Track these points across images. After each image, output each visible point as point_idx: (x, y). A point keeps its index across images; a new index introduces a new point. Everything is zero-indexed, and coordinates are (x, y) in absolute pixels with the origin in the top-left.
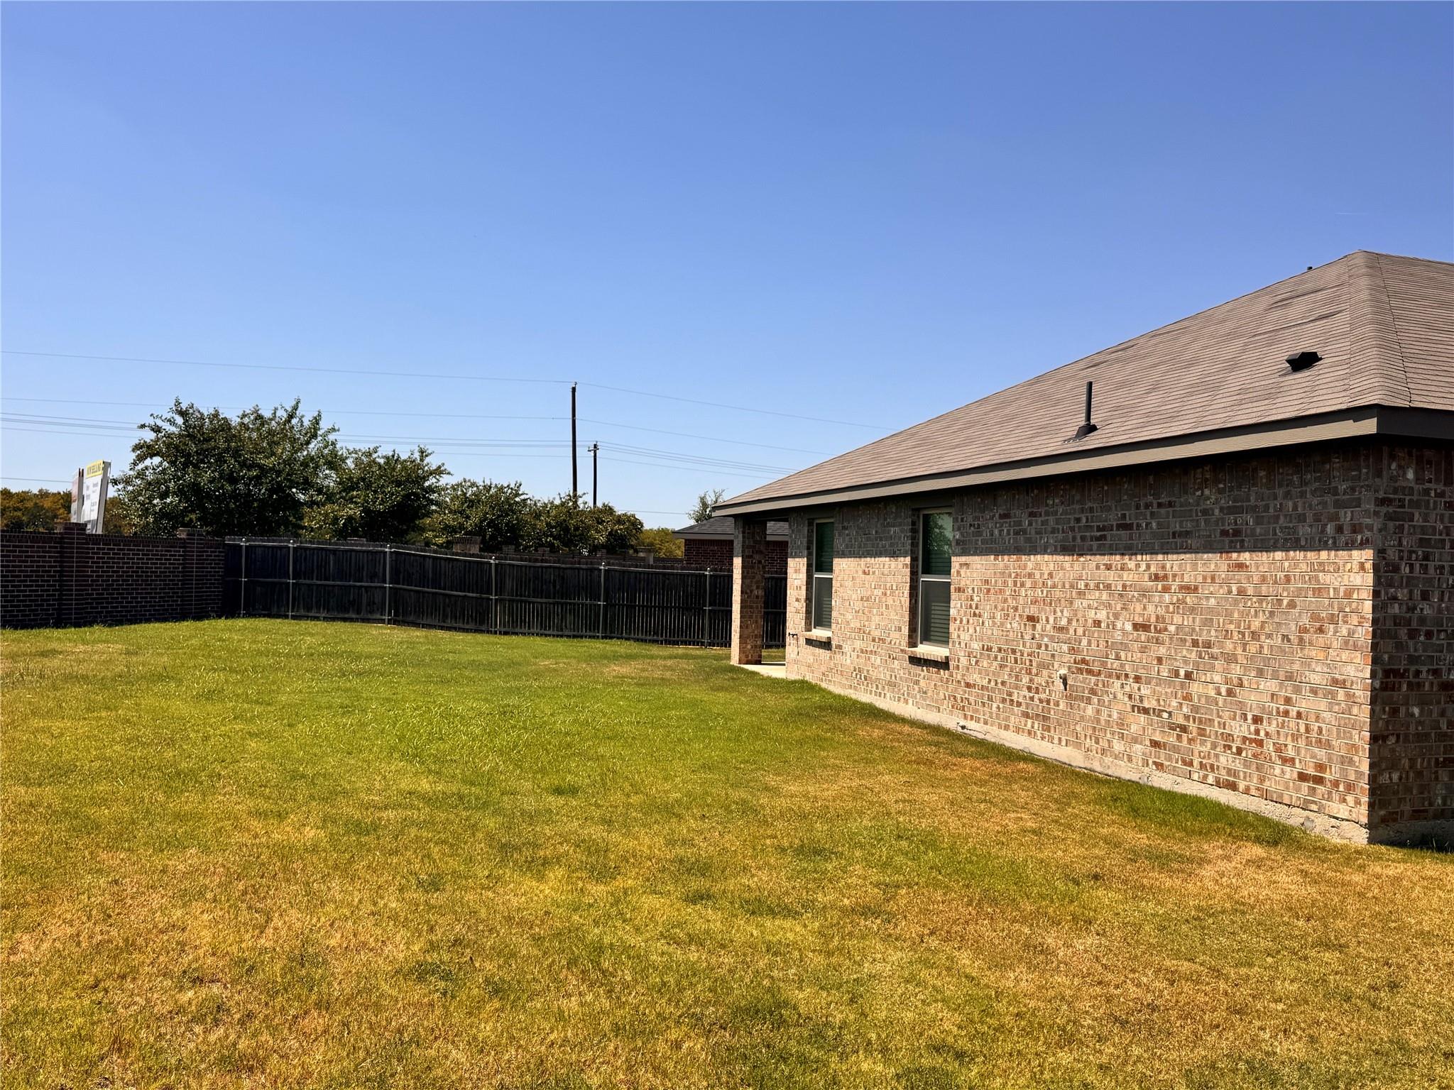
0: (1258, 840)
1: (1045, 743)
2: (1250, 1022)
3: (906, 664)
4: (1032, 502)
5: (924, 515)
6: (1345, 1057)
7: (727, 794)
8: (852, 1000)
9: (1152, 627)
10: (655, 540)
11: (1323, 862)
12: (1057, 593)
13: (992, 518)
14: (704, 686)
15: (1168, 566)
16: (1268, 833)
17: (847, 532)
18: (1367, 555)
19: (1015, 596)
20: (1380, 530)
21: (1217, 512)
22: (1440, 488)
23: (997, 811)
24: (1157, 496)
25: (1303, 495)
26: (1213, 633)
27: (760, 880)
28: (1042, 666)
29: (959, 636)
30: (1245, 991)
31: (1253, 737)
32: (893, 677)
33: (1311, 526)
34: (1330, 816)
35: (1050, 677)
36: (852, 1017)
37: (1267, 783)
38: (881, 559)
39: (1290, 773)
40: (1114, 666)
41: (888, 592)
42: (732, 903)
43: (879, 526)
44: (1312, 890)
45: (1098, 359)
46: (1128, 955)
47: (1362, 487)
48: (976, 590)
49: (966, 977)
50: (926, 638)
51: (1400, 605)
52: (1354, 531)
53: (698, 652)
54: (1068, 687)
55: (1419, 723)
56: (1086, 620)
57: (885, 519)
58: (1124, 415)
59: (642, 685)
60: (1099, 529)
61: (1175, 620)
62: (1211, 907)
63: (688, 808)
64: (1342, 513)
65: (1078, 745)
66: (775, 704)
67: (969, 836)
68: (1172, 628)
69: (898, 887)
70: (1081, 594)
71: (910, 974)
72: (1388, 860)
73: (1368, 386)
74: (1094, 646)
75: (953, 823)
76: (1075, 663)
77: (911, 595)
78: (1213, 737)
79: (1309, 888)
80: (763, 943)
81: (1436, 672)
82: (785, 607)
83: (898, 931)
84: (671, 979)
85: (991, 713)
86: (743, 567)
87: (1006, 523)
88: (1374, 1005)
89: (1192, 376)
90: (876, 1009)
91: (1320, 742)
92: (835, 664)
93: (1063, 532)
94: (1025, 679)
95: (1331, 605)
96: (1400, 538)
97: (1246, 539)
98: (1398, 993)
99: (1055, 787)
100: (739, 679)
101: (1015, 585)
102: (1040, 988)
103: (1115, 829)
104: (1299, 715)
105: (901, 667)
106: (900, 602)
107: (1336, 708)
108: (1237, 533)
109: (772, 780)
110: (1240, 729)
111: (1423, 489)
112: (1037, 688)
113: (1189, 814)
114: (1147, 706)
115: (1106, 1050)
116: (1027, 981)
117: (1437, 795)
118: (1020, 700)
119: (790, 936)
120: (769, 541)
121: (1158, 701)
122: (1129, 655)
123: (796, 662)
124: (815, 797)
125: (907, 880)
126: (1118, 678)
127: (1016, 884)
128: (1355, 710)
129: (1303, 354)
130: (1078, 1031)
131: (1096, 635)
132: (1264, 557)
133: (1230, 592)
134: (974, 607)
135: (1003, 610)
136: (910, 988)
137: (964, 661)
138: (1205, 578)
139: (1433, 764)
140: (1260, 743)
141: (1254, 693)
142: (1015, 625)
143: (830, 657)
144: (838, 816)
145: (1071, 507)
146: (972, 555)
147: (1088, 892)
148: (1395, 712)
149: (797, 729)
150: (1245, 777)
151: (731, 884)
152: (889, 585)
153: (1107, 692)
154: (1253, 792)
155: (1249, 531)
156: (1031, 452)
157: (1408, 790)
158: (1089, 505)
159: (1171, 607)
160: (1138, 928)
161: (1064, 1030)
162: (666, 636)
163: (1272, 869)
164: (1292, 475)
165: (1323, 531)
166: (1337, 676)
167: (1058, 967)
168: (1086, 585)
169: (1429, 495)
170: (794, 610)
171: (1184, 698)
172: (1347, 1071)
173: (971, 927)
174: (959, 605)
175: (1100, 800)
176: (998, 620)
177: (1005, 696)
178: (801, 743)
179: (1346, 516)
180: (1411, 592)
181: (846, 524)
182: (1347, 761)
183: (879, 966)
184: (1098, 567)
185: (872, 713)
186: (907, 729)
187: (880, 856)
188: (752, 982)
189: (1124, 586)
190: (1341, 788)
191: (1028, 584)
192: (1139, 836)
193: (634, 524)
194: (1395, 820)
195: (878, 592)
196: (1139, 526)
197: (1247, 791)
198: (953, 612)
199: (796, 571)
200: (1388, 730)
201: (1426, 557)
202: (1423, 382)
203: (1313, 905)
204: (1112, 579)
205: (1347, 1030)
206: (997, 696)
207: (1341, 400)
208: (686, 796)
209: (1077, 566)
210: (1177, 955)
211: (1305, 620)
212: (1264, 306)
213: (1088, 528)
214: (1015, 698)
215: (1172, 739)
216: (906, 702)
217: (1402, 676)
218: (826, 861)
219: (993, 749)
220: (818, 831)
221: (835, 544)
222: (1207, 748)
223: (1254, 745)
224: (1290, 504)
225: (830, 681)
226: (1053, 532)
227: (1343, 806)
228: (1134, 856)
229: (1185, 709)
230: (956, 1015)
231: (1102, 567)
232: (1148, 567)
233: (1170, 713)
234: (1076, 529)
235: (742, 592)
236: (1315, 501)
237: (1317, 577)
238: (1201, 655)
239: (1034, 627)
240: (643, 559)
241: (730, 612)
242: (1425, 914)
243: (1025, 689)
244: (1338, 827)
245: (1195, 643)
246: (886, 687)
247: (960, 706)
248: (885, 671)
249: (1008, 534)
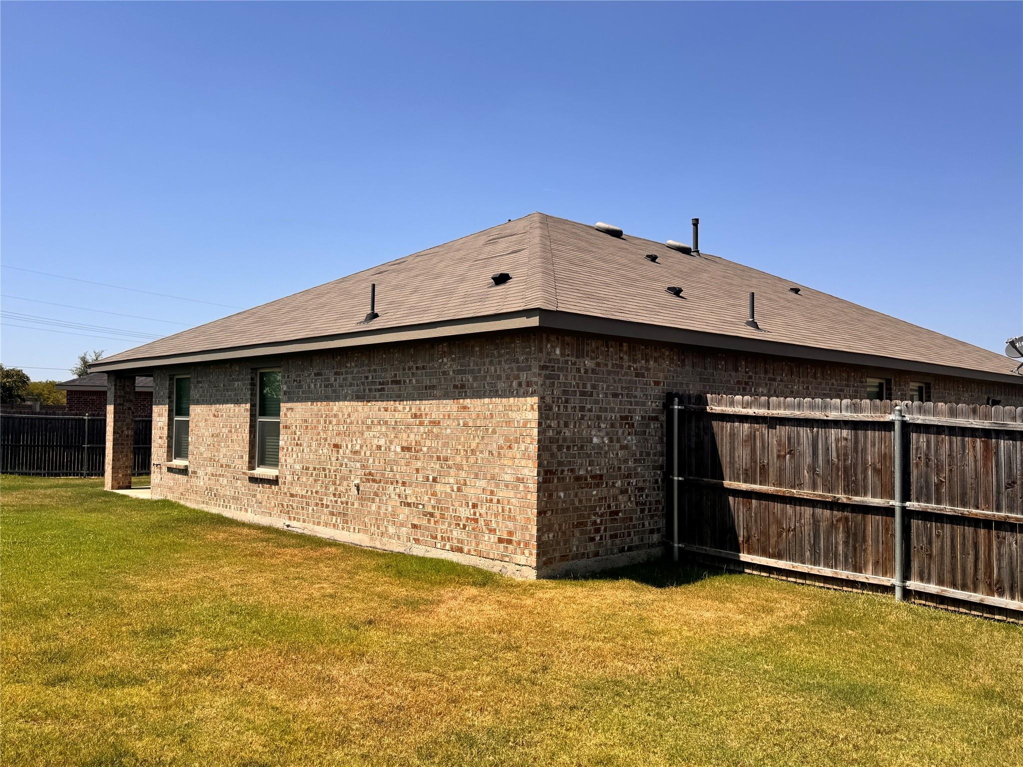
0: (474, 584)
1: (345, 532)
2: (461, 707)
3: (247, 482)
4: (337, 365)
5: (260, 373)
6: (514, 720)
7: (91, 595)
8: (182, 741)
9: (413, 449)
10: (43, 391)
11: (511, 594)
12: (354, 428)
13: (309, 376)
14: (79, 509)
15: (423, 408)
16: (480, 578)
17: (200, 385)
18: (534, 400)
19: (325, 430)
20: (542, 385)
21: (451, 373)
22: (574, 359)
23: (306, 584)
24: (415, 362)
25: (500, 363)
26: (449, 451)
27: (115, 659)
28: (343, 478)
29: (286, 461)
30: (459, 687)
31: (472, 517)
32: (237, 493)
33: (504, 382)
34: (516, 564)
35: (348, 486)
36: (181, 754)
37: (480, 546)
38: (227, 405)
39: (494, 538)
40: (390, 476)
41: (233, 430)
42: (87, 681)
43: (226, 381)
44: (503, 613)
45: (384, 268)
46: (386, 674)
47: (532, 358)
48: (298, 427)
49: (273, 708)
50: (262, 463)
51: (553, 430)
52: (528, 386)
53: (77, 482)
54: (360, 492)
55: (564, 502)
56: (372, 446)
57: (231, 376)
58: (396, 308)
59: (22, 511)
60: (380, 384)
61: (427, 443)
62: (442, 632)
63: (55, 610)
64: (521, 374)
65: (366, 531)
66: (140, 520)
67: (284, 605)
68: (425, 449)
69: (226, 650)
70: (369, 428)
71: (230, 713)
72: (547, 588)
73: (535, 297)
74: (377, 463)
75: (273, 597)
76: (365, 475)
77: (251, 432)
78: (449, 519)
79: (501, 612)
80: (112, 709)
81: (572, 471)
82: (150, 443)
83: (224, 682)
84: (25, 750)
85: (308, 514)
86: (115, 413)
87: (319, 379)
88: (533, 683)
89: (438, 284)
90: (201, 744)
91: (510, 517)
92: (191, 486)
93: (357, 386)
94: (332, 489)
95: (516, 431)
96: (552, 390)
97: (468, 391)
98: (547, 672)
99: (349, 562)
100: (110, 501)
101: (325, 423)
102: (325, 708)
103: (385, 587)
104: (498, 501)
105: (243, 485)
106: (243, 437)
107: (519, 496)
108: (463, 386)
109: (131, 580)
110: (465, 512)
111: (565, 361)
112: (340, 494)
113: (434, 571)
114: (410, 502)
115: (367, 743)
116: (316, 704)
117: (573, 545)
118: (328, 503)
119: (136, 700)
120: (137, 392)
121: (416, 497)
122: (399, 468)
123: (159, 486)
124: (167, 590)
125: (234, 644)
126: (392, 484)
127: (314, 635)
128: (529, 497)
129: (501, 274)
130: (349, 734)
131: (378, 456)
132: (478, 402)
133: (459, 425)
134: (297, 439)
135: (317, 440)
136: (229, 723)
137: (289, 478)
138: (444, 416)
139: (571, 526)
140: (476, 521)
141: (473, 489)
142: (325, 451)
143: (187, 481)
144: (184, 602)
145: (362, 368)
146: (296, 402)
147: (364, 634)
148: (550, 496)
149: (157, 538)
150: (468, 544)
151: (88, 666)
152: (233, 424)
153: (385, 493)
154: (472, 553)
155: (469, 385)
156: (335, 330)
157: (558, 543)
158: (374, 367)
159: (424, 435)
160: (395, 654)
161: (339, 735)
162: (48, 469)
163: (481, 602)
164: (494, 350)
165: (511, 386)
166: (519, 476)
167: (339, 690)
168: (372, 422)
169: (568, 364)
170: (157, 445)
171: (432, 495)
172: (515, 729)
173: (279, 673)
174: (286, 438)
175: (378, 568)
176: (313, 448)
177: (318, 501)
178: (158, 549)
179: (523, 376)
180: (559, 422)
181: (200, 379)
182: (525, 528)
183: (206, 711)
184: (379, 410)
185: (220, 521)
186: (246, 531)
187: (215, 629)
188: (99, 741)
189: (396, 422)
190: (522, 546)
191: (334, 421)
192: (400, 590)
193: (20, 378)
194: (551, 563)
195: (225, 430)
196: (405, 382)
197: (469, 553)
198: (281, 443)
199: (159, 415)
200: (547, 507)
201: (567, 401)
202: (565, 295)
203: (503, 623)
204: (388, 417)
205: (517, 702)
206: (312, 502)
207: (520, 305)
208: (53, 600)
209: (366, 409)
210: (418, 669)
211: (501, 442)
212: (483, 242)
213: (373, 383)
214: (325, 502)
215: (425, 522)
216: (246, 511)
217: (554, 474)
218: (171, 637)
219: (308, 540)
220: (166, 616)
221: (191, 394)
222: (445, 527)
223: (473, 522)
224: (493, 368)
225: (187, 499)
226: (350, 386)
227: (523, 557)
228: (396, 604)
229: (432, 502)
230: (263, 737)
231: (382, 409)
232: (411, 409)
233: (423, 505)
234: (366, 384)
235: (114, 433)
236: (507, 367)
237: (508, 414)
238: (442, 466)
239: (338, 451)
240: (30, 406)
241: (104, 448)
242: (565, 620)
243: (331, 495)
244: (520, 571)
245: (439, 458)
246: (231, 501)
247: (286, 511)
248: (231, 489)
249: (321, 387)
